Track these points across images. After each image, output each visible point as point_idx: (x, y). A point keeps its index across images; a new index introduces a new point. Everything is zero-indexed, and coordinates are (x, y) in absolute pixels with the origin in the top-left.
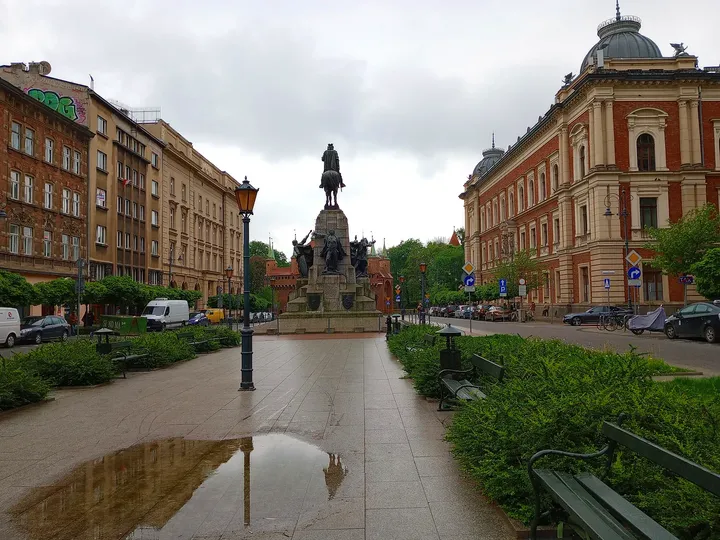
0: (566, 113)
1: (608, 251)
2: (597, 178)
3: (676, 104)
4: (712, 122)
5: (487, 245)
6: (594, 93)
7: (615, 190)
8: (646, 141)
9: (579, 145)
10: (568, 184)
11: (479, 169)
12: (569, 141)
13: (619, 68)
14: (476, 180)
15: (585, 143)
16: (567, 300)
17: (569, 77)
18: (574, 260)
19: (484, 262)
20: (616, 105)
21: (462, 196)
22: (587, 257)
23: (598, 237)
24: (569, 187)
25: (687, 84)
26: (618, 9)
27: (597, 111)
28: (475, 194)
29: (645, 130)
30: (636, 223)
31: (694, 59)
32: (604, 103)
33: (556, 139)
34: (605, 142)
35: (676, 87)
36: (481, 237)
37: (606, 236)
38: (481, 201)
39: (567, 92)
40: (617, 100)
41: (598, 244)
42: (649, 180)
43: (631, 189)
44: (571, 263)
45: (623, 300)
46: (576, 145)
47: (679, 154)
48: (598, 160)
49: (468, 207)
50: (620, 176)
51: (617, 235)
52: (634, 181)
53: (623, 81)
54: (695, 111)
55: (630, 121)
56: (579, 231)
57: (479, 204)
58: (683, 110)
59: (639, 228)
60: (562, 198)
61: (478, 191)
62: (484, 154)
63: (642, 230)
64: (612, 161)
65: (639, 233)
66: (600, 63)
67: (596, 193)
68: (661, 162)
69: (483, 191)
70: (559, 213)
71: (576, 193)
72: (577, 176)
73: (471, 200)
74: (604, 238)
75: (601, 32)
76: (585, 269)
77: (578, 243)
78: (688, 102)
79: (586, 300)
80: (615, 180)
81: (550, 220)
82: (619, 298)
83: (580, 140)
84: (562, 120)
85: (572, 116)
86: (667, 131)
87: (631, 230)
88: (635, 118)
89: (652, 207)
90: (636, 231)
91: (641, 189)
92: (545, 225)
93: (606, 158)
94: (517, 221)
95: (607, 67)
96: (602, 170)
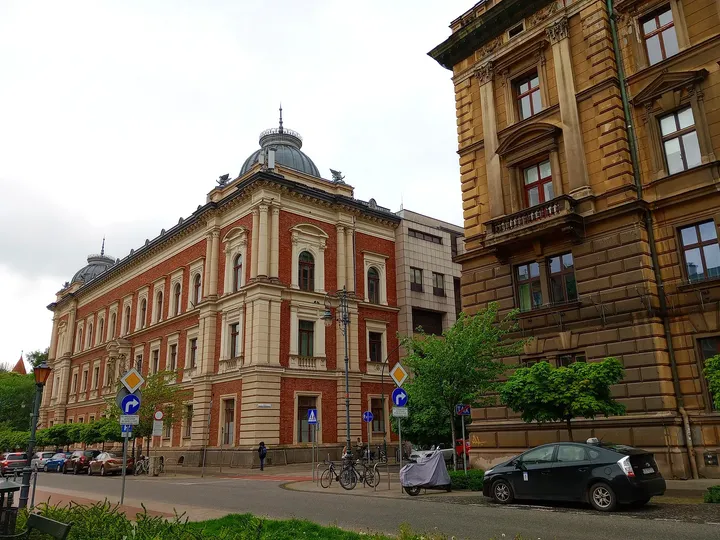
0: (220, 216)
1: (264, 379)
2: (258, 290)
3: (334, 228)
4: (363, 254)
5: (80, 371)
6: (260, 195)
7: (277, 308)
8: (307, 259)
9: (233, 252)
10: (215, 297)
11: (81, 276)
12: (221, 246)
13: (287, 177)
14: (76, 288)
15: (243, 251)
16: (201, 443)
17: (225, 178)
18: (214, 391)
19: (72, 392)
20: (283, 214)
21: (52, 307)
22: (237, 386)
23: (256, 361)
24: (216, 300)
25: (345, 211)
26: (281, 123)
27: (264, 215)
28: (72, 304)
29: (308, 247)
30: (294, 348)
31: (350, 189)
32: (270, 209)
33: (202, 244)
34: (270, 251)
35: (336, 211)
36: (72, 360)
37: (264, 360)
38: (79, 314)
39: (222, 193)
40: (284, 209)
41: (256, 369)
42: (308, 302)
43: (292, 309)
44: (210, 393)
45: (278, 441)
46: (229, 251)
47: (336, 280)
48: (262, 271)
49: (59, 322)
50: (283, 292)
51: (275, 360)
52: (296, 300)
53: (290, 190)
54: (350, 238)
55: (295, 234)
56: (225, 353)
57: (77, 317)
58: (341, 236)
59: (297, 354)
60: (205, 312)
61: (77, 301)
62: (89, 260)
63: (300, 357)
64: (275, 273)
65: (297, 359)
66: (271, 165)
67: (256, 308)
68: (319, 284)
69: (84, 302)
70: (199, 331)
71: (225, 307)
72: (228, 288)
73: (64, 312)
74: (262, 363)
75: (264, 140)
76: (229, 402)
77: (222, 368)
78: (345, 229)
79: (227, 441)
80: (277, 296)
81: (182, 340)
82: (272, 439)
83: (237, 246)
84: (214, 223)
85: (226, 220)
86: (326, 252)
87: (289, 356)
88: (299, 232)
89: (309, 332)
90: (294, 356)
91: (301, 310)
92: (174, 347)
93: (269, 269)
94: (132, 340)
95: (276, 171)
96: (265, 281)
